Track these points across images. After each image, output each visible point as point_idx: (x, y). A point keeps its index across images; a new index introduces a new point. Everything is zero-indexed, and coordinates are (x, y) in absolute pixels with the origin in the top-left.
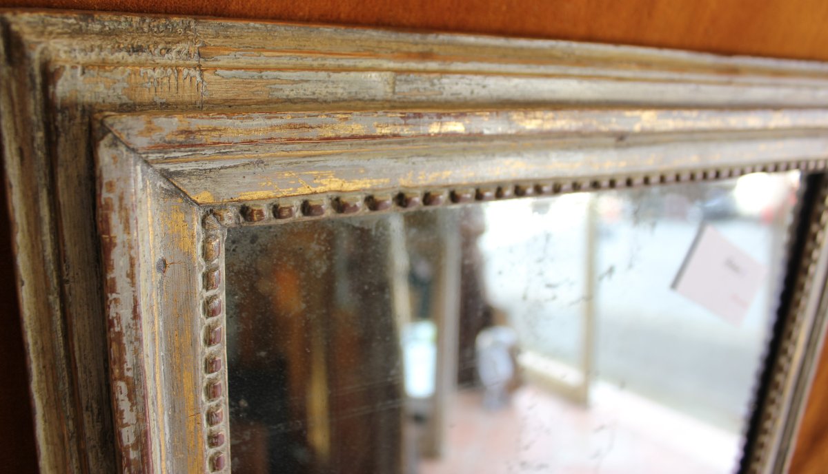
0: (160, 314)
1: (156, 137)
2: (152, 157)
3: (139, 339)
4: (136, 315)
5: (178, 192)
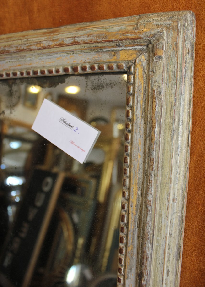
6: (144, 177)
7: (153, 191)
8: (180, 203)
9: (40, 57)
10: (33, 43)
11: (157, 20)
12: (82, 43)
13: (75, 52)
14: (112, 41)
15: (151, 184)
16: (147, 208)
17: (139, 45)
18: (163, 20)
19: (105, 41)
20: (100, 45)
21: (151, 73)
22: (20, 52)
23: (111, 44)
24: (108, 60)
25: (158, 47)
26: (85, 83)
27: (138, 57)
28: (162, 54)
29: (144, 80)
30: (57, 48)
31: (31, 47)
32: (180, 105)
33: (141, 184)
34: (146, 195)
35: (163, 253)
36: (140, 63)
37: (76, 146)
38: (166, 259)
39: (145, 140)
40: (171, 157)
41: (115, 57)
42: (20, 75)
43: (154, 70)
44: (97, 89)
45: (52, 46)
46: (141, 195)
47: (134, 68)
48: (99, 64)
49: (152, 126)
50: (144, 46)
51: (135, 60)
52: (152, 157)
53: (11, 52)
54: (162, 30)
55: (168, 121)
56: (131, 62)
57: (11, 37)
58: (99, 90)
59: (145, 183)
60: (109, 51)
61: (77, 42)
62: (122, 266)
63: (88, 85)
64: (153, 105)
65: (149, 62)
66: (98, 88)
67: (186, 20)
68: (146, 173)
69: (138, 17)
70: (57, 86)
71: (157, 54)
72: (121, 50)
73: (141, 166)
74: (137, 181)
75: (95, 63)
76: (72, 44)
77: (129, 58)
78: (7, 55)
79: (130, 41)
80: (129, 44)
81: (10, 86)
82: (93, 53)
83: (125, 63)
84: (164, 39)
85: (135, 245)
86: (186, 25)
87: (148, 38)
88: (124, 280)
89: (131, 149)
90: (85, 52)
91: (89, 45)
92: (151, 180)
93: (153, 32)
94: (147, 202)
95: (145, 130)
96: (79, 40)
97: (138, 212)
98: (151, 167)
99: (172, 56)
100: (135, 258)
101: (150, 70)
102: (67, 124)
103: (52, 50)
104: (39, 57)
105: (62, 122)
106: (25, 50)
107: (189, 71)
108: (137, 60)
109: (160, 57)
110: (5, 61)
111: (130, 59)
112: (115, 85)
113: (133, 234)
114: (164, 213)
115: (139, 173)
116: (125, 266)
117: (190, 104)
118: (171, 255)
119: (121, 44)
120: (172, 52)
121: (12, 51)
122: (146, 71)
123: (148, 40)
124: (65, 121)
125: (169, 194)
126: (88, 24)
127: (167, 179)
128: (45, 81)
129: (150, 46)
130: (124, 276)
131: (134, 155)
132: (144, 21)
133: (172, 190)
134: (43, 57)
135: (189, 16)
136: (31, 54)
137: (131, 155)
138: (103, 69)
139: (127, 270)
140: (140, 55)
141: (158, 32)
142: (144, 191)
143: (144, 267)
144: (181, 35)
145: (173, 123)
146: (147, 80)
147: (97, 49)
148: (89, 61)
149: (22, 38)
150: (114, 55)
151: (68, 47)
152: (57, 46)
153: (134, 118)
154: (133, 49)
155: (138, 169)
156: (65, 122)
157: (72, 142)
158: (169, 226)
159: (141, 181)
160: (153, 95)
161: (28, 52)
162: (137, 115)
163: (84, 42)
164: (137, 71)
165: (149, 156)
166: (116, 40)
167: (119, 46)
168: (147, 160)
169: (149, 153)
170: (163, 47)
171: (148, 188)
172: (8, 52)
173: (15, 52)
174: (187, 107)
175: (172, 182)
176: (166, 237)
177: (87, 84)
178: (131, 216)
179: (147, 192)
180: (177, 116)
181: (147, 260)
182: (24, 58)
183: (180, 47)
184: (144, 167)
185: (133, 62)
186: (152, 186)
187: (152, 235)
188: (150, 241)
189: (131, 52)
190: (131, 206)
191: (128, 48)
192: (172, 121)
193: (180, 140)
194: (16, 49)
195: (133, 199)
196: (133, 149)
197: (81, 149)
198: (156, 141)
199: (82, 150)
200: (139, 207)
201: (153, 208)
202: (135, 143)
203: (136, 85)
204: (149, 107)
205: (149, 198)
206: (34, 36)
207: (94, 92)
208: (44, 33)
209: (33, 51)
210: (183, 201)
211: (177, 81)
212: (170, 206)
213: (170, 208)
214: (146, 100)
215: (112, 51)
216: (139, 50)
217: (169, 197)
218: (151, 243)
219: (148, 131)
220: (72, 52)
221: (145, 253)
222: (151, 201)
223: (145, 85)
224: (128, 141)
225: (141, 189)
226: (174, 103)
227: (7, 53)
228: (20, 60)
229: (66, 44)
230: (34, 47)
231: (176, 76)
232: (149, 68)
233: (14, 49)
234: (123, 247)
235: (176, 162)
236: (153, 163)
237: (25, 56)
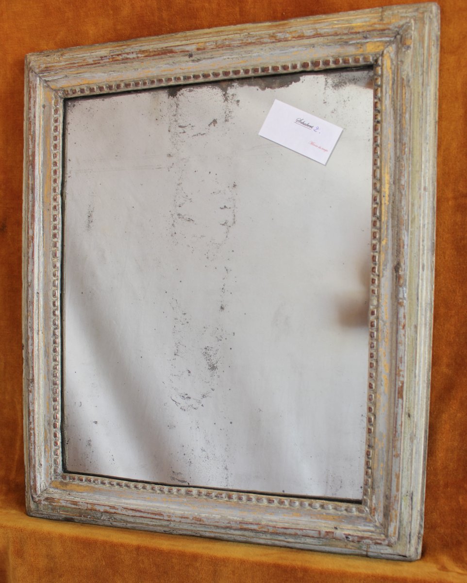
0: (43, 120)
1: (40, 69)
2: (41, 75)
3: (35, 124)
4: (35, 117)
5: (48, 86)
6: (395, 163)
7: (406, 176)
8: (431, 193)
9: (272, 52)
10: (264, 36)
11: (403, 12)
12: (325, 35)
13: (316, 46)
14: (359, 33)
15: (403, 168)
16: (401, 193)
17: (387, 37)
18: (409, 12)
19: (352, 33)
20: (345, 37)
21: (399, 63)
22: (246, 45)
23: (358, 36)
24: (354, 53)
25: (406, 37)
26: (325, 80)
27: (386, 48)
28: (411, 44)
29: (392, 71)
30: (294, 40)
31: (262, 40)
32: (426, 95)
33: (393, 172)
34: (399, 180)
35: (417, 244)
36: (388, 55)
37: (317, 146)
38: (421, 252)
39: (396, 127)
40: (421, 145)
41: (362, 50)
42: (243, 73)
43: (403, 60)
44: (338, 86)
45: (290, 39)
46: (394, 183)
47: (382, 60)
48: (343, 57)
49: (402, 112)
50: (392, 37)
51: (383, 52)
52: (404, 142)
53: (233, 46)
54: (410, 21)
55: (416, 110)
56: (378, 54)
57: (222, 31)
58: (341, 87)
59: (397, 169)
60: (354, 44)
61: (320, 34)
62: (376, 264)
63: (328, 83)
64: (402, 93)
65: (397, 52)
66: (340, 84)
67: (431, 12)
68: (398, 159)
69: (380, 10)
70: (290, 86)
71: (405, 44)
72: (367, 42)
73: (392, 154)
74: (389, 169)
75: (339, 57)
76: (314, 36)
77: (376, 49)
78: (226, 49)
79: (378, 33)
80: (376, 35)
81: (224, 90)
82: (337, 46)
83: (372, 55)
84: (411, 30)
85: (390, 237)
86: (432, 17)
87: (396, 29)
88: (379, 280)
89: (381, 139)
90: (327, 46)
91: (333, 37)
92: (403, 164)
93: (401, 23)
94: (401, 187)
95: (395, 119)
96: (322, 32)
97: (391, 201)
98: (403, 151)
99: (418, 47)
100: (390, 251)
101: (399, 60)
102: (305, 125)
103: (289, 43)
104: (270, 52)
105: (299, 123)
106: (254, 43)
107: (434, 63)
108: (385, 52)
109: (409, 47)
110: (222, 57)
111: (377, 51)
112: (358, 80)
113: (387, 226)
114: (416, 202)
115: (390, 162)
116: (380, 263)
117: (436, 95)
118: (426, 248)
119: (368, 36)
120: (418, 44)
121: (235, 45)
122: (394, 62)
123: (397, 31)
124: (302, 121)
125: (421, 181)
126: (324, 16)
127: (418, 167)
128: (274, 80)
129: (399, 37)
130: (379, 276)
131: (384, 144)
132: (389, 14)
133: (422, 178)
134: (275, 52)
135: (434, 8)
136: (261, 48)
137: (381, 145)
138: (349, 63)
139: (382, 267)
140: (387, 47)
141: (407, 23)
142: (397, 177)
143: (401, 255)
144: (427, 27)
145: (421, 112)
146: (396, 70)
147: (341, 42)
148: (332, 54)
149: (239, 32)
150: (360, 48)
151: (309, 40)
152: (296, 38)
153: (384, 108)
154: (381, 41)
155: (389, 157)
156: (303, 123)
157: (312, 143)
158: (422, 216)
159: (393, 169)
160: (402, 84)
161: (257, 46)
162: (386, 105)
163: (328, 34)
164: (385, 62)
165: (400, 142)
166: (363, 32)
167: (366, 38)
168: (398, 145)
169: (400, 139)
170: (411, 37)
171: (401, 172)
172: (229, 46)
173: (239, 46)
174: (433, 98)
175: (423, 170)
176: (420, 227)
177: (326, 81)
178: (383, 206)
179: (400, 177)
180: (424, 106)
181: (403, 248)
182: (249, 53)
183: (426, 38)
184: (396, 154)
185: (381, 53)
186: (405, 170)
187: (407, 221)
188: (406, 227)
189: (378, 44)
190: (384, 196)
191: (375, 40)
192: (420, 110)
193: (428, 129)
194: (241, 42)
195: (385, 188)
196: (383, 138)
197: (322, 149)
198: (407, 126)
199: (324, 149)
200: (391, 196)
201: (407, 192)
202: (385, 132)
203: (384, 76)
204: (399, 95)
205: (403, 182)
206: (256, 30)
207: (335, 89)
208: (270, 27)
209: (264, 45)
210: (434, 191)
211: (423, 71)
212: (422, 194)
213: (422, 197)
214: (395, 90)
215: (358, 43)
216: (386, 42)
217: (420, 185)
218: (407, 229)
219: (398, 119)
220: (313, 46)
221: (401, 241)
222: (404, 185)
223: (393, 76)
224: (377, 132)
225: (393, 177)
226: (421, 93)
227: (227, 48)
228: (243, 55)
229: (307, 36)
230: (265, 40)
231: (423, 66)
232: (398, 58)
233: (238, 42)
234: (376, 243)
235: (426, 150)
236: (405, 148)
237: (251, 51)
